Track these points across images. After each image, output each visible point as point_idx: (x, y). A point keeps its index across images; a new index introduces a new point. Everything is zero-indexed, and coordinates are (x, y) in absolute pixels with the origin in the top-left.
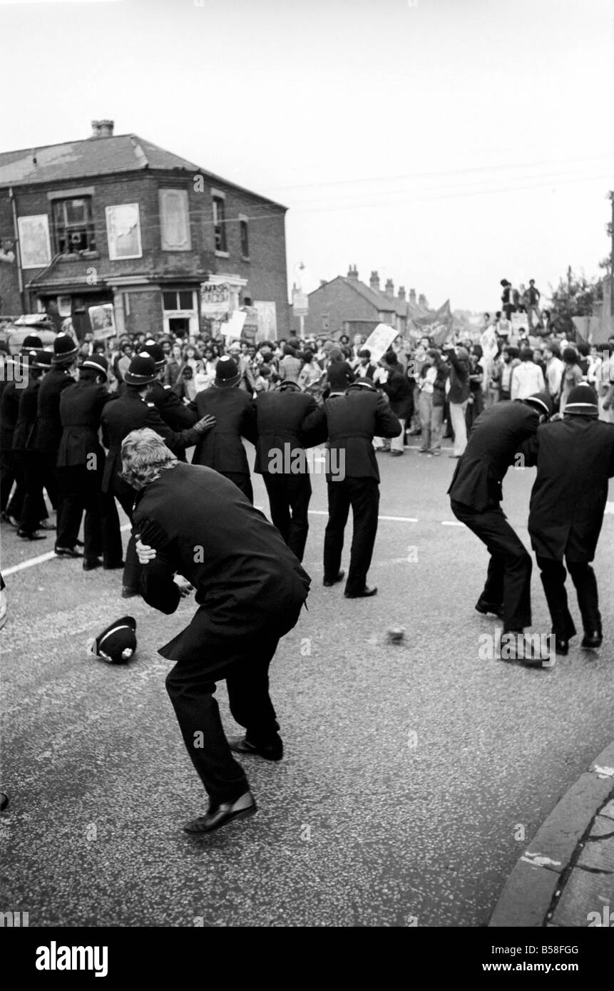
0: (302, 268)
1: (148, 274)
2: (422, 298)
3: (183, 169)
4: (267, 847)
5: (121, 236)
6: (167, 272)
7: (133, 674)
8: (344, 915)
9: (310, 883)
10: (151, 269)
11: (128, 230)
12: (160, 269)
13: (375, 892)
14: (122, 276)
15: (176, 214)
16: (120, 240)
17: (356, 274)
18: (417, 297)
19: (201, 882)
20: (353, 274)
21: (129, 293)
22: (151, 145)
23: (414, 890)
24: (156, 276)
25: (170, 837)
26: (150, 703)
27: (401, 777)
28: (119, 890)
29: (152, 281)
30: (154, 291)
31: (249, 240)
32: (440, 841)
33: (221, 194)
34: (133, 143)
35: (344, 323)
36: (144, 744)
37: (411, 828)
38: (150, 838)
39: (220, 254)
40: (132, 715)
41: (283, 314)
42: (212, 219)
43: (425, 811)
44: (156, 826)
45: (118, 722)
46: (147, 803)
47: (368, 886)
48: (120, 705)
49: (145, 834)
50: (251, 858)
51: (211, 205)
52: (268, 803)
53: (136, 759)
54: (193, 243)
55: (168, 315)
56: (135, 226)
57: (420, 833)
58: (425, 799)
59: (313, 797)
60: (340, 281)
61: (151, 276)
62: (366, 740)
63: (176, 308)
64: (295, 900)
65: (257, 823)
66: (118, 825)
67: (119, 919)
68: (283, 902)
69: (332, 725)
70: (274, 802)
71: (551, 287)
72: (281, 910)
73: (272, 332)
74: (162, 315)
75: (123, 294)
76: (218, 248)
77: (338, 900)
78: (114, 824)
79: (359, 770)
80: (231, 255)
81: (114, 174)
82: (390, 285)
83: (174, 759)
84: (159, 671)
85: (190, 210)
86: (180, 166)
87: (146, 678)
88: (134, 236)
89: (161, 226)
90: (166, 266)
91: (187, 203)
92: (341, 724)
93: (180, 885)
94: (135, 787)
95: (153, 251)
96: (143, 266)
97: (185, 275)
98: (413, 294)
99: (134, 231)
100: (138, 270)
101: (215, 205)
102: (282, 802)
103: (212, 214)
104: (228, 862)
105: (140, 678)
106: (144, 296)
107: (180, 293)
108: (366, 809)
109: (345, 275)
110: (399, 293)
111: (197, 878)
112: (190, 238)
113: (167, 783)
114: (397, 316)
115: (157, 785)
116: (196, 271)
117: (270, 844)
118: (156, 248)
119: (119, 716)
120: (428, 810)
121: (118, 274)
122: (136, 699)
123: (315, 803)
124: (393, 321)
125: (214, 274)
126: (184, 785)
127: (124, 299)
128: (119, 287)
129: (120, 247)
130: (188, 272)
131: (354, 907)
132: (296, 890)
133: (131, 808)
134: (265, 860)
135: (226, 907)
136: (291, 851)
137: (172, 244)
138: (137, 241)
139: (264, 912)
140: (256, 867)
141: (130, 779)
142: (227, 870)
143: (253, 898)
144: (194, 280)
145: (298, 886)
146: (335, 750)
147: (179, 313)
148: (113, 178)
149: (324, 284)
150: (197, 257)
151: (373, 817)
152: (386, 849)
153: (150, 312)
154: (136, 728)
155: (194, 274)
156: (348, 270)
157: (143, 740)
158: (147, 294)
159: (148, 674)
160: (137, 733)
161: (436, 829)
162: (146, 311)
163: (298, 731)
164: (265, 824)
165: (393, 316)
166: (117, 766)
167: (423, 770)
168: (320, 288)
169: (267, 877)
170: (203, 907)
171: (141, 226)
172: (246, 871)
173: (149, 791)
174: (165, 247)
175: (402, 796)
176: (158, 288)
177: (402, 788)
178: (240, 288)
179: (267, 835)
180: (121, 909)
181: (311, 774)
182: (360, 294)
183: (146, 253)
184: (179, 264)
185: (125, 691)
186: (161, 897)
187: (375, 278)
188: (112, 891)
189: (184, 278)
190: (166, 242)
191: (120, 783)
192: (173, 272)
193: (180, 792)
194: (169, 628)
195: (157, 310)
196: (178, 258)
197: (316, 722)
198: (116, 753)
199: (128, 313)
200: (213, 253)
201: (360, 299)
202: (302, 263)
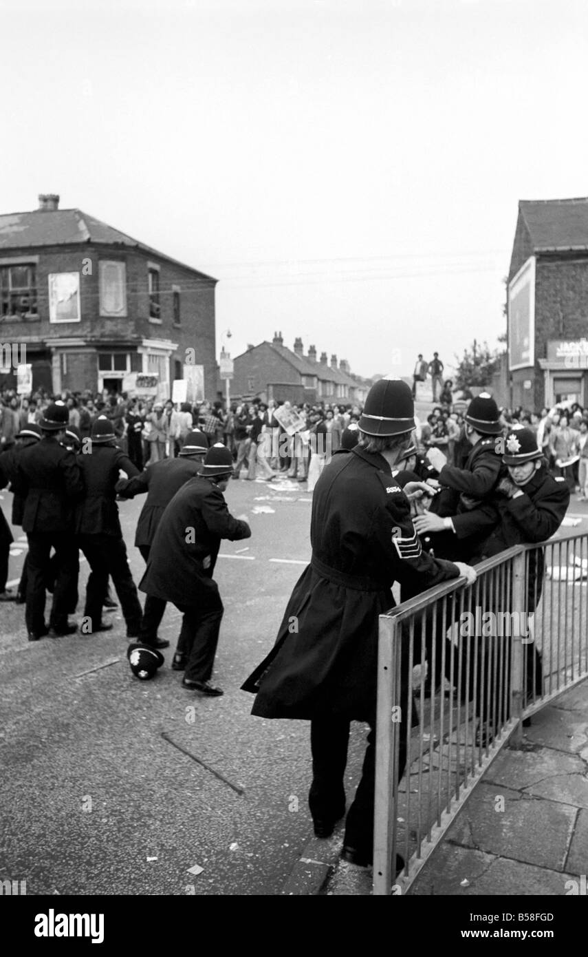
0: (229, 336)
1: (86, 336)
2: (343, 363)
3: (123, 243)
4: (174, 791)
5: (62, 301)
6: (103, 336)
7: (69, 680)
8: (227, 828)
9: (204, 811)
10: (88, 332)
11: (69, 297)
12: (97, 333)
13: (251, 815)
14: (61, 337)
15: (114, 284)
16: (60, 305)
17: (281, 340)
18: (339, 363)
19: (123, 813)
20: (278, 340)
21: (67, 355)
22: (92, 219)
23: (279, 813)
24: (93, 339)
25: (100, 786)
26: (83, 699)
27: (280, 747)
28: (62, 818)
29: (90, 344)
30: (90, 353)
31: (181, 308)
32: (303, 785)
33: (157, 267)
34: (77, 217)
35: (268, 385)
36: (79, 728)
37: (282, 778)
38: (84, 787)
39: (154, 320)
40: (69, 709)
41: (210, 377)
42: (147, 290)
43: (294, 768)
44: (90, 780)
45: (58, 713)
46: (82, 766)
47: (246, 812)
48: (59, 701)
49: (81, 784)
50: (161, 797)
51: (146, 276)
52: (176, 764)
53: (73, 738)
54: (129, 310)
55: (102, 376)
56: (76, 293)
57: (289, 781)
58: (296, 760)
59: (210, 760)
60: (266, 346)
61: (88, 339)
62: (255, 724)
63: (110, 369)
64: (192, 821)
65: (167, 777)
66: (60, 779)
67: (63, 834)
68: (184, 822)
69: (229, 714)
70: (180, 763)
71: (457, 358)
72: (182, 827)
73: (199, 392)
74: (97, 375)
75: (61, 356)
76: (153, 315)
77: (223, 820)
78: (57, 779)
79: (247, 743)
80: (164, 321)
81: (58, 245)
82: (312, 350)
83: (103, 738)
84: (91, 677)
85: (127, 281)
86: (120, 241)
87: (81, 683)
88: (75, 302)
89: (100, 295)
90: (103, 330)
91: (125, 275)
92: (236, 714)
93: (107, 814)
94: (73, 756)
95: (91, 317)
96: (81, 330)
97: (119, 339)
98: (334, 359)
99: (74, 298)
100: (76, 333)
101: (150, 276)
102: (187, 763)
103: (148, 285)
104: (144, 800)
105: (75, 682)
106: (80, 356)
107: (115, 355)
108: (250, 767)
109: (270, 340)
110: (321, 359)
111: (120, 810)
112: (125, 305)
113: (97, 753)
114: (319, 380)
115: (90, 754)
116: (130, 335)
117: (176, 789)
118: (94, 313)
119: (58, 709)
120: (296, 767)
121: (58, 336)
122: (72, 697)
123: (211, 764)
124: (315, 384)
125: (147, 338)
126: (111, 754)
127: (62, 359)
128: (58, 348)
129: (60, 311)
130: (123, 337)
131: (235, 824)
132: (194, 815)
133: (70, 769)
134: (171, 799)
135: (141, 826)
136: (191, 793)
137: (109, 310)
138: (76, 307)
139: (169, 828)
140: (165, 803)
141: (69, 750)
142: (143, 804)
143: (161, 821)
144: (129, 344)
145: (195, 813)
146: (230, 730)
147: (113, 374)
148: (57, 248)
149: (251, 348)
150: (132, 323)
151: (255, 772)
152: (262, 791)
153: (86, 372)
154: (73, 717)
155: (128, 338)
156: (273, 336)
157: (78, 725)
158: (83, 356)
159: (82, 680)
160: (74, 720)
161: (300, 779)
162: (82, 371)
163: (202, 718)
164: (173, 777)
165: (315, 380)
166: (58, 742)
167: (297, 743)
168: (247, 352)
169: (172, 808)
170: (125, 826)
171: (81, 294)
172: (157, 805)
173: (84, 758)
174: (102, 313)
175: (279, 759)
176: (94, 350)
177: (278, 754)
178: (170, 353)
179: (174, 784)
180: (63, 828)
181: (210, 746)
182: (283, 359)
183: (84, 317)
184: (115, 329)
185: (63, 692)
186: (93, 821)
187: (298, 344)
188: (57, 818)
189: (119, 342)
190: (104, 308)
191: (61, 752)
192: (109, 336)
193: (107, 759)
194: (99, 646)
195: (93, 371)
196: (114, 323)
197: (217, 712)
198: (57, 734)
199: (65, 372)
200: (147, 320)
201: (284, 363)
202: (229, 332)
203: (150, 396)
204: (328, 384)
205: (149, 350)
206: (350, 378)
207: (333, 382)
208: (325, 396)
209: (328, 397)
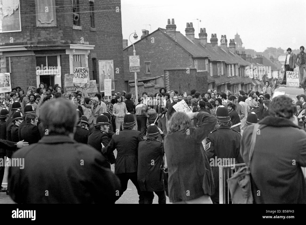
1: (26, 43)
5: (7, 16)
6: (40, 43)
10: (28, 40)
11: (12, 12)
12: (35, 40)
14: (7, 45)
16: (6, 19)
17: (174, 27)
20: (172, 27)
21: (12, 57)
24: (32, 45)
29: (29, 49)
30: (30, 56)
39: (76, 27)
54: (58, 21)
56: (17, 10)
60: (160, 33)
61: (29, 45)
74: (35, 73)
75: (7, 59)
76: (75, 23)
80: (83, 27)
82: (203, 33)
88: (16, 17)
89: (36, 10)
90: (39, 38)
95: (29, 27)
96: (22, 39)
97: (52, 45)
98: (224, 39)
99: (16, 13)
100: (19, 41)
106: (22, 59)
107: (48, 57)
110: (212, 40)
112: (56, 17)
114: (209, 61)
116: (59, 42)
118: (32, 25)
121: (4, 43)
124: (207, 66)
125: (72, 43)
127: (7, 61)
128: (4, 52)
129: (5, 24)
130: (55, 42)
137: (43, 22)
138: (18, 21)
144: (59, 48)
150: (61, 31)
153: (26, 71)
155: (58, 44)
158: (25, 58)
162: (24, 70)
165: (207, 62)
171: (21, 10)
174: (38, 24)
176: (33, 54)
178: (89, 52)
182: (177, 44)
183: (24, 28)
184: (48, 36)
187: (190, 28)
189: (51, 47)
190: (39, 21)
192: (44, 42)
195: (32, 70)
196: (47, 32)
200: (72, 28)
201: (177, 48)
202: (135, 34)
203: (94, 93)
204: (218, 64)
205: (74, 51)
206: (240, 57)
207: (223, 62)
208: (216, 76)
209: (219, 77)
